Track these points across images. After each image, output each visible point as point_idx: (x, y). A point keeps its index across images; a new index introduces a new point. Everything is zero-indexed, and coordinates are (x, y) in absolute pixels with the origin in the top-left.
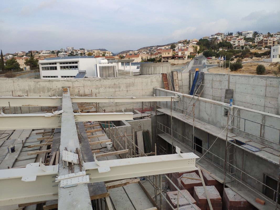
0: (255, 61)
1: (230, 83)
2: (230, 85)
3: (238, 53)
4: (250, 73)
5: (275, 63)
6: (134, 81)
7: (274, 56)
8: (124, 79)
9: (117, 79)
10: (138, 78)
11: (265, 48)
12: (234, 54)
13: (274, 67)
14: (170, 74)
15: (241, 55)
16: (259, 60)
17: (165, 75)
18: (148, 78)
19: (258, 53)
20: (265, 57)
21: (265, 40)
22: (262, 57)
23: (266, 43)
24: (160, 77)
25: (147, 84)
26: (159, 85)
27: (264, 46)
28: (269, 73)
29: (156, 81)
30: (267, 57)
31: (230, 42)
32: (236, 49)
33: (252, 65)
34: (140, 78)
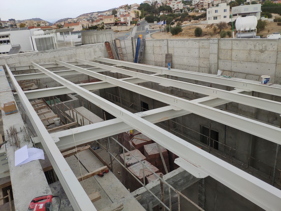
0: (193, 24)
1: (169, 48)
2: (169, 50)
3: (178, 17)
4: (189, 36)
5: (210, 25)
6: (76, 52)
7: (209, 18)
8: (65, 51)
9: (57, 51)
10: (79, 49)
11: (202, 11)
12: (174, 18)
13: (210, 28)
14: (113, 43)
15: (181, 18)
16: (197, 23)
17: (108, 43)
18: (90, 48)
19: (196, 16)
20: (202, 20)
21: (201, 3)
22: (199, 19)
23: (203, 6)
24: (103, 45)
25: (90, 55)
26: (103, 55)
27: (200, 8)
28: (206, 35)
29: (99, 50)
30: (203, 19)
31: (169, 6)
32: (176, 13)
33: (191, 28)
34: (81, 49)
